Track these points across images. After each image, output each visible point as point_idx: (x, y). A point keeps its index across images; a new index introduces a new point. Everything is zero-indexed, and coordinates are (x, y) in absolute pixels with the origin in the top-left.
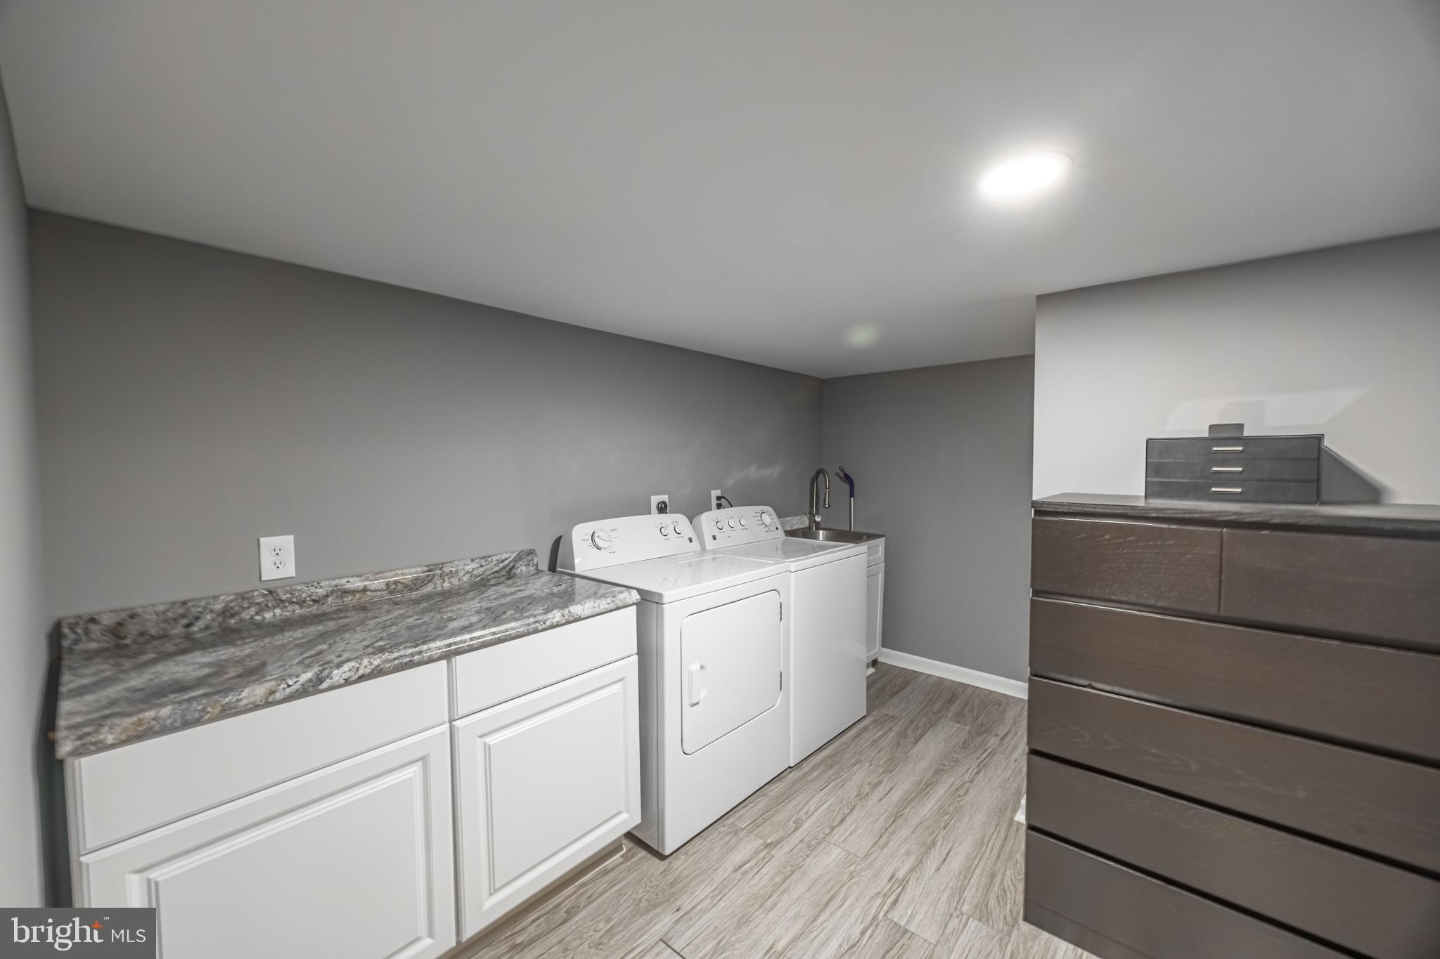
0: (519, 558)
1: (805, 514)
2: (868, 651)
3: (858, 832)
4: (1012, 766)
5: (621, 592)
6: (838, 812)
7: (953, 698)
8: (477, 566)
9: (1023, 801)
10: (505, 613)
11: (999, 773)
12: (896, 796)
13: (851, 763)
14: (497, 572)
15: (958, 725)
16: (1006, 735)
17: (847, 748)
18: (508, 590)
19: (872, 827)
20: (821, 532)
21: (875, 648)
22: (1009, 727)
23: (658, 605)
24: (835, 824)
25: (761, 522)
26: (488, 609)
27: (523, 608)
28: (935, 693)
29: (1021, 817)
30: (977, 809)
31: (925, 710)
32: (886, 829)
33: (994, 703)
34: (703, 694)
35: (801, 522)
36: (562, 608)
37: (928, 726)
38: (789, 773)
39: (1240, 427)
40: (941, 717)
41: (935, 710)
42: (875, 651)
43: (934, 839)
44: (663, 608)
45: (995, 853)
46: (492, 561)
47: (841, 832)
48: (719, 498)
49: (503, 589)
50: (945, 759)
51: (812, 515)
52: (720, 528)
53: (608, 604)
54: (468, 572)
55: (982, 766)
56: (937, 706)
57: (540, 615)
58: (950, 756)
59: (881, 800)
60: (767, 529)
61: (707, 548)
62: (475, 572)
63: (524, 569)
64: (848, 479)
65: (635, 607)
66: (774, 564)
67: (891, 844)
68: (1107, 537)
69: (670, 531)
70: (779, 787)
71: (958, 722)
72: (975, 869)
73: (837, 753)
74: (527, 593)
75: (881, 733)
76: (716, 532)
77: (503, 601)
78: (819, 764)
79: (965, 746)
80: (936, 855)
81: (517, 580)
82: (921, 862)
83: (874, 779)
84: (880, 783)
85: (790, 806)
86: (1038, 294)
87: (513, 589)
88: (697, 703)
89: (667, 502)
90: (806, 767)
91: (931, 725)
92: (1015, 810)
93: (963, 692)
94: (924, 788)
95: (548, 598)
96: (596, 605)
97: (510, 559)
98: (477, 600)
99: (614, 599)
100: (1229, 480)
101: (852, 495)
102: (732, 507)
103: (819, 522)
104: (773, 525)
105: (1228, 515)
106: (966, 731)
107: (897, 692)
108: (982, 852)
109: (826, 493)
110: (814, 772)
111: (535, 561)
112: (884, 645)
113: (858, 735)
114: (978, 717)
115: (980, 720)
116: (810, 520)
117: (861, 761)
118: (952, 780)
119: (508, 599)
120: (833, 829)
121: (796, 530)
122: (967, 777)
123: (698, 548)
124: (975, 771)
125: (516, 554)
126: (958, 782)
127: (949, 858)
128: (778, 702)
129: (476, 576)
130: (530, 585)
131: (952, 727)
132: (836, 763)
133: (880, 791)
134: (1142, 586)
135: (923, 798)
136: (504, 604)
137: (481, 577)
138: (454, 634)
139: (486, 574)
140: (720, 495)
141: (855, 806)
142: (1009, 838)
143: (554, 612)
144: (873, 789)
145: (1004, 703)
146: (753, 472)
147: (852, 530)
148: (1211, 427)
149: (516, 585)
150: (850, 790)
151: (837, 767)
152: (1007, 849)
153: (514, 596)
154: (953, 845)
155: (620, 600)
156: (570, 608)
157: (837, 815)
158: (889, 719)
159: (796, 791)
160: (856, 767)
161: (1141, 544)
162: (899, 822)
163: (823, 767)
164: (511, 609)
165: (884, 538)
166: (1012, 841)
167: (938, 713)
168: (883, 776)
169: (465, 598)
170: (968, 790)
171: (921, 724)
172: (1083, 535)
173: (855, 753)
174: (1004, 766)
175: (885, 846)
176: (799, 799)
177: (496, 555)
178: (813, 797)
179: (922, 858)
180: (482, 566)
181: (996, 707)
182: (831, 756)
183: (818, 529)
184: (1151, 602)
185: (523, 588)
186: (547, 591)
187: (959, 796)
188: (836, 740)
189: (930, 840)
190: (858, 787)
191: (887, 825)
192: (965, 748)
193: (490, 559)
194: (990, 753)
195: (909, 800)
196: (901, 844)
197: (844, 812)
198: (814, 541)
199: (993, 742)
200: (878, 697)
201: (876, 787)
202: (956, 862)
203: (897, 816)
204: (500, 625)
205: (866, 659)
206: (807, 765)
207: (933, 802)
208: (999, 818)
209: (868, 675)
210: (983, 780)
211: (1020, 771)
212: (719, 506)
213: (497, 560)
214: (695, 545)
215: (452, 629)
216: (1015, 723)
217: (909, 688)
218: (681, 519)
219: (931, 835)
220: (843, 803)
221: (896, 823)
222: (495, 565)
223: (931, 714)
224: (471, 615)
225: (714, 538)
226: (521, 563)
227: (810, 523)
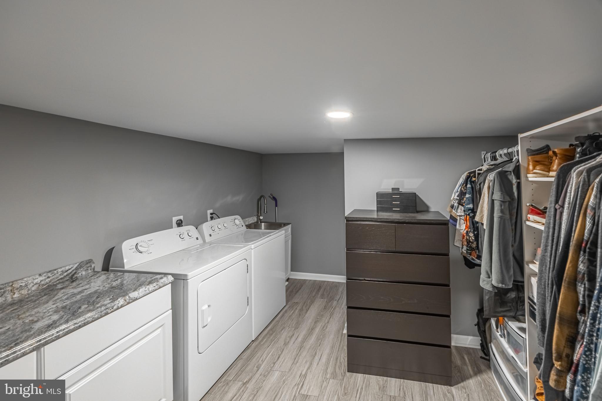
0: (80, 266)
1: (255, 216)
2: (286, 275)
3: (286, 361)
4: (342, 311)
5: (162, 278)
6: (277, 354)
7: (320, 287)
8: (44, 278)
9: (346, 325)
10: (80, 308)
11: (337, 316)
12: (300, 339)
13: (281, 330)
14: (61, 279)
15: (322, 300)
16: (339, 299)
17: (279, 323)
18: (76, 291)
19: (291, 356)
20: (263, 223)
21: (288, 273)
22: (340, 295)
23: (185, 281)
24: (275, 361)
25: (234, 224)
26: (64, 308)
27: (94, 302)
28: (313, 288)
29: (345, 331)
30: (330, 334)
31: (309, 297)
32: (297, 355)
33: (335, 286)
34: (209, 320)
35: (253, 220)
36: (124, 296)
37: (311, 303)
38: (252, 344)
39: (399, 189)
40: (316, 298)
41: (313, 295)
42: (288, 274)
43: (316, 352)
44: (187, 282)
45: (337, 349)
46: (57, 272)
47: (278, 363)
48: (211, 214)
49: (70, 291)
50: (318, 316)
51: (258, 217)
52: (214, 230)
53: (155, 287)
54: (36, 284)
55: (332, 314)
56: (314, 293)
57: (109, 304)
58: (320, 314)
59: (294, 342)
60: (237, 227)
61: (207, 241)
62: (42, 283)
63: (84, 273)
64: (274, 199)
65: (170, 284)
66: (244, 247)
67: (299, 361)
68: (367, 228)
69: (185, 236)
70: (249, 352)
71: (322, 298)
72: (331, 358)
73: (274, 327)
74: (92, 290)
75: (292, 312)
76: (211, 232)
77: (74, 299)
78: (266, 335)
79: (325, 308)
80: (317, 358)
81: (81, 282)
82: (311, 364)
83: (290, 334)
84: (293, 335)
85: (254, 360)
86: (344, 139)
87: (80, 289)
88: (207, 325)
89: (182, 220)
90: (260, 339)
91: (312, 302)
92: (343, 329)
93: (323, 285)
94: (311, 330)
95: (110, 291)
96: (146, 289)
97: (73, 269)
98: (51, 303)
99: (158, 283)
100: (396, 206)
101: (276, 206)
102: (219, 218)
103: (261, 220)
104: (241, 224)
105: (396, 220)
106: (325, 301)
107: (298, 291)
108: (333, 351)
109: (265, 206)
110: (264, 339)
111: (93, 266)
112: (292, 270)
113: (283, 315)
114: (329, 294)
115: (330, 295)
116: (257, 218)
117: (285, 327)
118: (321, 324)
119: (79, 297)
120: (274, 363)
121: (250, 224)
122: (326, 321)
123: (202, 242)
124: (329, 317)
125: (78, 264)
126: (323, 324)
127: (321, 358)
128: (247, 311)
129: (43, 285)
130: (92, 284)
131: (320, 301)
132: (274, 332)
133: (294, 338)
134: (377, 244)
135: (311, 335)
136: (76, 302)
137: (48, 284)
138: (41, 332)
139: (52, 281)
140: (212, 212)
141: (283, 349)
142: (342, 341)
143: (119, 300)
144: (291, 338)
145: (338, 285)
146: (229, 199)
147: (277, 222)
148: (392, 189)
149: (81, 285)
150: (281, 342)
151: (274, 334)
152: (341, 346)
153: (82, 294)
154: (323, 351)
155: (162, 283)
156: (130, 295)
157: (276, 356)
158: (295, 304)
159: (256, 352)
160: (283, 331)
161: (376, 230)
162: (302, 349)
163: (268, 336)
164: (83, 304)
165: (290, 225)
166: (343, 342)
167: (314, 296)
168: (294, 331)
169: (39, 303)
170: (327, 326)
171: (308, 303)
172: (361, 228)
173: (282, 325)
174: (339, 312)
175: (297, 363)
176: (258, 355)
177: (61, 268)
178: (264, 352)
179: (312, 362)
180: (48, 277)
181: (335, 288)
182: (271, 329)
183: (261, 222)
184: (380, 249)
185: (87, 287)
186: (108, 286)
187: (324, 330)
188: (273, 321)
189: (314, 353)
190: (284, 340)
191: (298, 353)
192: (325, 309)
193: (56, 272)
194: (334, 308)
195: (305, 338)
196: (303, 359)
197: (279, 353)
198: (260, 230)
199: (335, 303)
200: (290, 295)
201: (292, 337)
202: (324, 359)
203: (301, 347)
204: (80, 317)
205: (285, 279)
206: (260, 337)
207: (314, 336)
208: (338, 335)
209: (286, 285)
210: (332, 320)
211: (344, 313)
212: (212, 218)
213: (62, 271)
214: (200, 241)
215: (38, 329)
216: (342, 293)
217: (302, 288)
218: (192, 228)
219: (314, 351)
220: (278, 350)
221: (301, 351)
222: (60, 275)
223: (312, 297)
224: (51, 315)
225: (210, 235)
226: (82, 269)
227: (257, 219)
